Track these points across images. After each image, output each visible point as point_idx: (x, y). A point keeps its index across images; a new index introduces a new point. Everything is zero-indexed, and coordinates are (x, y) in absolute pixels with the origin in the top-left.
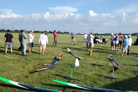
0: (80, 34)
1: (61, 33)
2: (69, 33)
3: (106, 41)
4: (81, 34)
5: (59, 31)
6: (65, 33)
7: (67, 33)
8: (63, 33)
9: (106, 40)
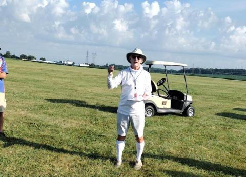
0: (63, 64)
1: (14, 57)
2: (33, 58)
3: (187, 104)
4: (65, 62)
5: (8, 53)
6: (23, 57)
7: (30, 58)
8: (17, 58)
9: (189, 98)
